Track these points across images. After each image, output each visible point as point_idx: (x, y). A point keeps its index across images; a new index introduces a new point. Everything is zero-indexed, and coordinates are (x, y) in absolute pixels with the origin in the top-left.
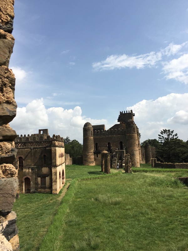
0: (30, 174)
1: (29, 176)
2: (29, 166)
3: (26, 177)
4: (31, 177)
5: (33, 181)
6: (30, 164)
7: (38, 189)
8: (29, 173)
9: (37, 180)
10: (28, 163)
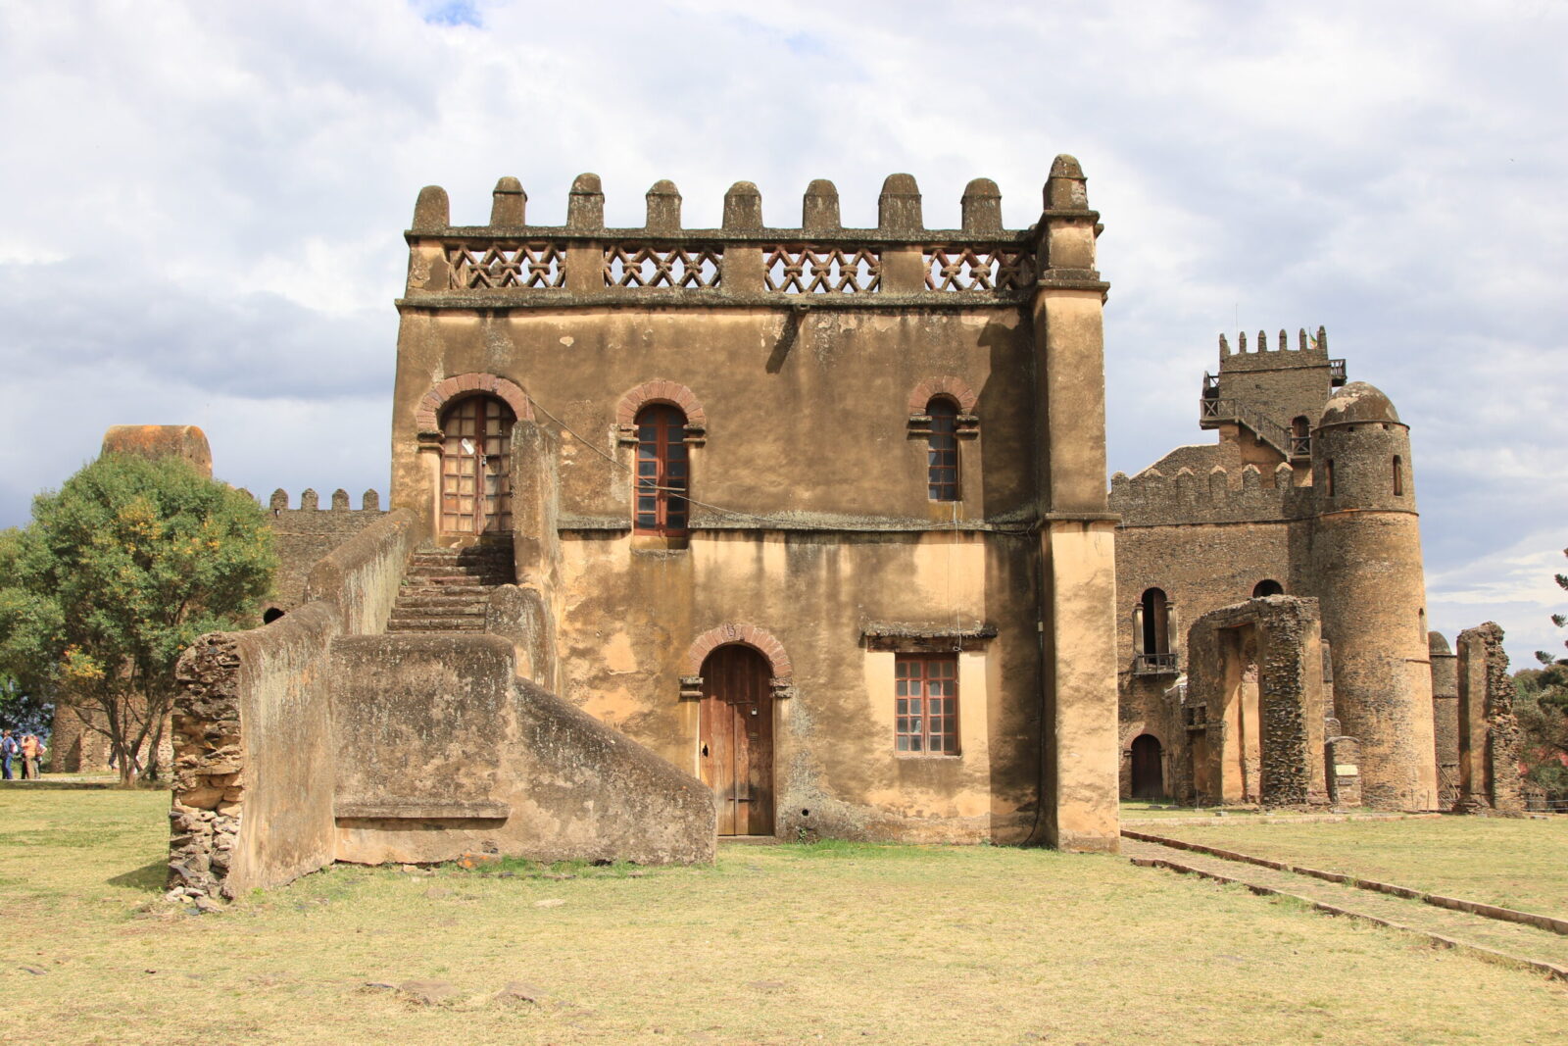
0: (775, 608)
1: (763, 621)
2: (764, 509)
3: (720, 636)
4: (783, 634)
5: (807, 690)
6: (772, 484)
7: (867, 785)
8: (758, 596)
9: (860, 677)
10: (746, 476)
